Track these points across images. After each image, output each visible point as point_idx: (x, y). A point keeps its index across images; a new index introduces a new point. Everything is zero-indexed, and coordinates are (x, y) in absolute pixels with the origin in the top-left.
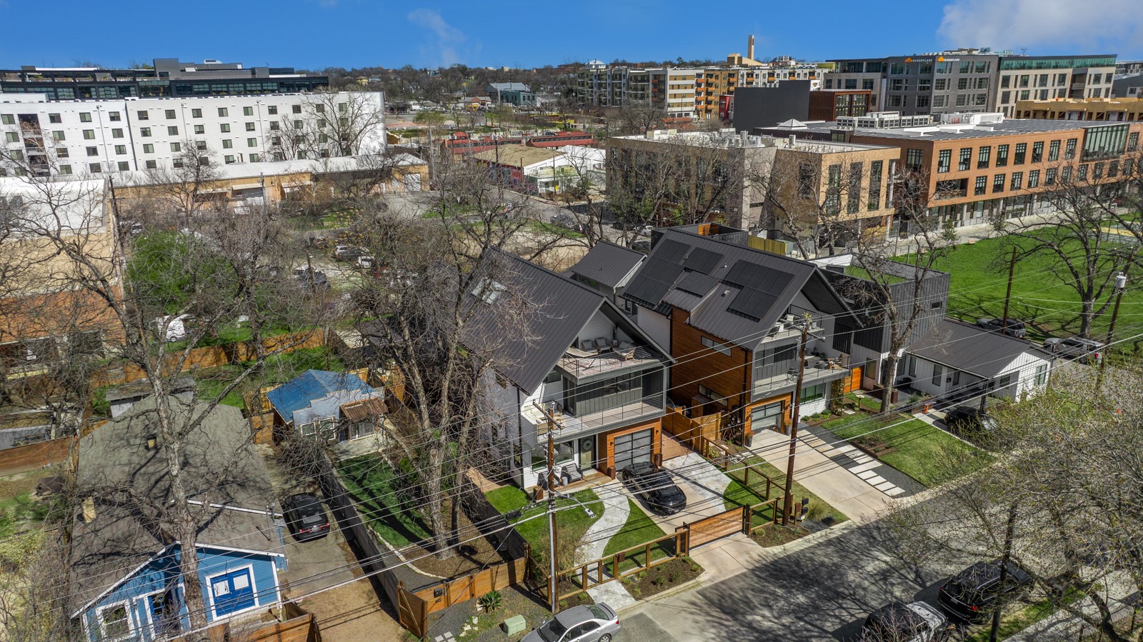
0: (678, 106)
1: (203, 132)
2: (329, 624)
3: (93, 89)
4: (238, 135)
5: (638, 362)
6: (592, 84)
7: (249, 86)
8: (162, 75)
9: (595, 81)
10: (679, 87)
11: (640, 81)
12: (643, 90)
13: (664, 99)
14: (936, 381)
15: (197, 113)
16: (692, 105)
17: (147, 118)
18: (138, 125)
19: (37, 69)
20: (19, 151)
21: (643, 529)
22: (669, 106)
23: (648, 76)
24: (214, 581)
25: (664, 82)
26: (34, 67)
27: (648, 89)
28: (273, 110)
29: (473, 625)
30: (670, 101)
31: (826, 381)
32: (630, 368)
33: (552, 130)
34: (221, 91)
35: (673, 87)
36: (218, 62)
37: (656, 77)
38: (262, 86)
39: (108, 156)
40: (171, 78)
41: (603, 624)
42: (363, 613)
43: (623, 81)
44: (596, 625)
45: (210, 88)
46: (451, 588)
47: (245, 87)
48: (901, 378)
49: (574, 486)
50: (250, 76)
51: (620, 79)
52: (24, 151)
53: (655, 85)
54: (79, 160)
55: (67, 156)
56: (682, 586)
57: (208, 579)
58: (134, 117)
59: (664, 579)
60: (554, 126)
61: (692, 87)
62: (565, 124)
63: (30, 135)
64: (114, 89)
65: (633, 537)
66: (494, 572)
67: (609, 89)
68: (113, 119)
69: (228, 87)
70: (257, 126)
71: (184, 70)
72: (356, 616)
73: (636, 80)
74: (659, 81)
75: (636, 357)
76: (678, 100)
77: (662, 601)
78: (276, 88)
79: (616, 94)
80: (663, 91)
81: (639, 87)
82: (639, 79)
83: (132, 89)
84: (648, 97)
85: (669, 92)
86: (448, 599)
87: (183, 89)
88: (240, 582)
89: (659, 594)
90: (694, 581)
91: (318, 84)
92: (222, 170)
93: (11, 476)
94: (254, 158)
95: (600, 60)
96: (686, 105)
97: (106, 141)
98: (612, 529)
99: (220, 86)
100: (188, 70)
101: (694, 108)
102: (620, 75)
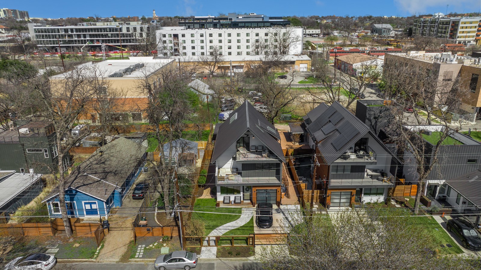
0: (464, 37)
1: (231, 42)
2: (115, 229)
3: (205, 25)
4: (243, 44)
5: (268, 159)
6: (420, 25)
7: (259, 25)
8: (230, 19)
9: (422, 24)
10: (466, 27)
11: (445, 25)
12: (445, 29)
13: (456, 34)
14: (457, 202)
15: (229, 35)
16: (473, 37)
17: (212, 36)
18: (209, 38)
19: (195, 17)
20: (172, 47)
21: (246, 231)
22: (458, 37)
23: (450, 22)
24: (85, 203)
25: (458, 25)
26: (194, 16)
27: (449, 28)
28: (257, 35)
29: (153, 245)
30: (459, 35)
31: (385, 187)
32: (262, 161)
33: (389, 47)
34: (249, 26)
35: (462, 28)
36: (255, 14)
37: (454, 22)
38: (264, 24)
39: (198, 51)
40: (233, 21)
41: (187, 261)
42: (128, 229)
43: (436, 24)
44: (184, 261)
45: (245, 25)
46: (154, 229)
47: (258, 25)
48: (441, 195)
49: (235, 205)
50: (261, 20)
51: (435, 24)
52: (173, 47)
53: (452, 27)
54: (189, 51)
55: (185, 49)
56: (239, 258)
57: (83, 202)
58: (208, 35)
59: (234, 253)
60: (391, 45)
61: (475, 27)
62: (397, 45)
63: (176, 41)
64: (212, 25)
65: (239, 232)
66: (172, 229)
67: (428, 28)
68: (201, 36)
69: (251, 25)
70: (251, 41)
71: (238, 18)
72: (125, 229)
73: (443, 24)
74: (455, 25)
75: (268, 157)
76: (464, 34)
77: (226, 262)
78: (269, 25)
79: (432, 31)
80: (456, 30)
81: (444, 28)
82: (445, 23)
83: (218, 25)
84: (448, 33)
85: (460, 30)
86: (153, 233)
87: (235, 25)
88: (94, 206)
89: (227, 258)
90: (246, 258)
91: (286, 24)
92: (226, 58)
93: (86, 156)
94: (248, 54)
95: (441, 12)
96: (469, 37)
97: (198, 44)
98: (234, 227)
99: (248, 24)
100: (240, 17)
101: (474, 39)
102: (435, 21)
